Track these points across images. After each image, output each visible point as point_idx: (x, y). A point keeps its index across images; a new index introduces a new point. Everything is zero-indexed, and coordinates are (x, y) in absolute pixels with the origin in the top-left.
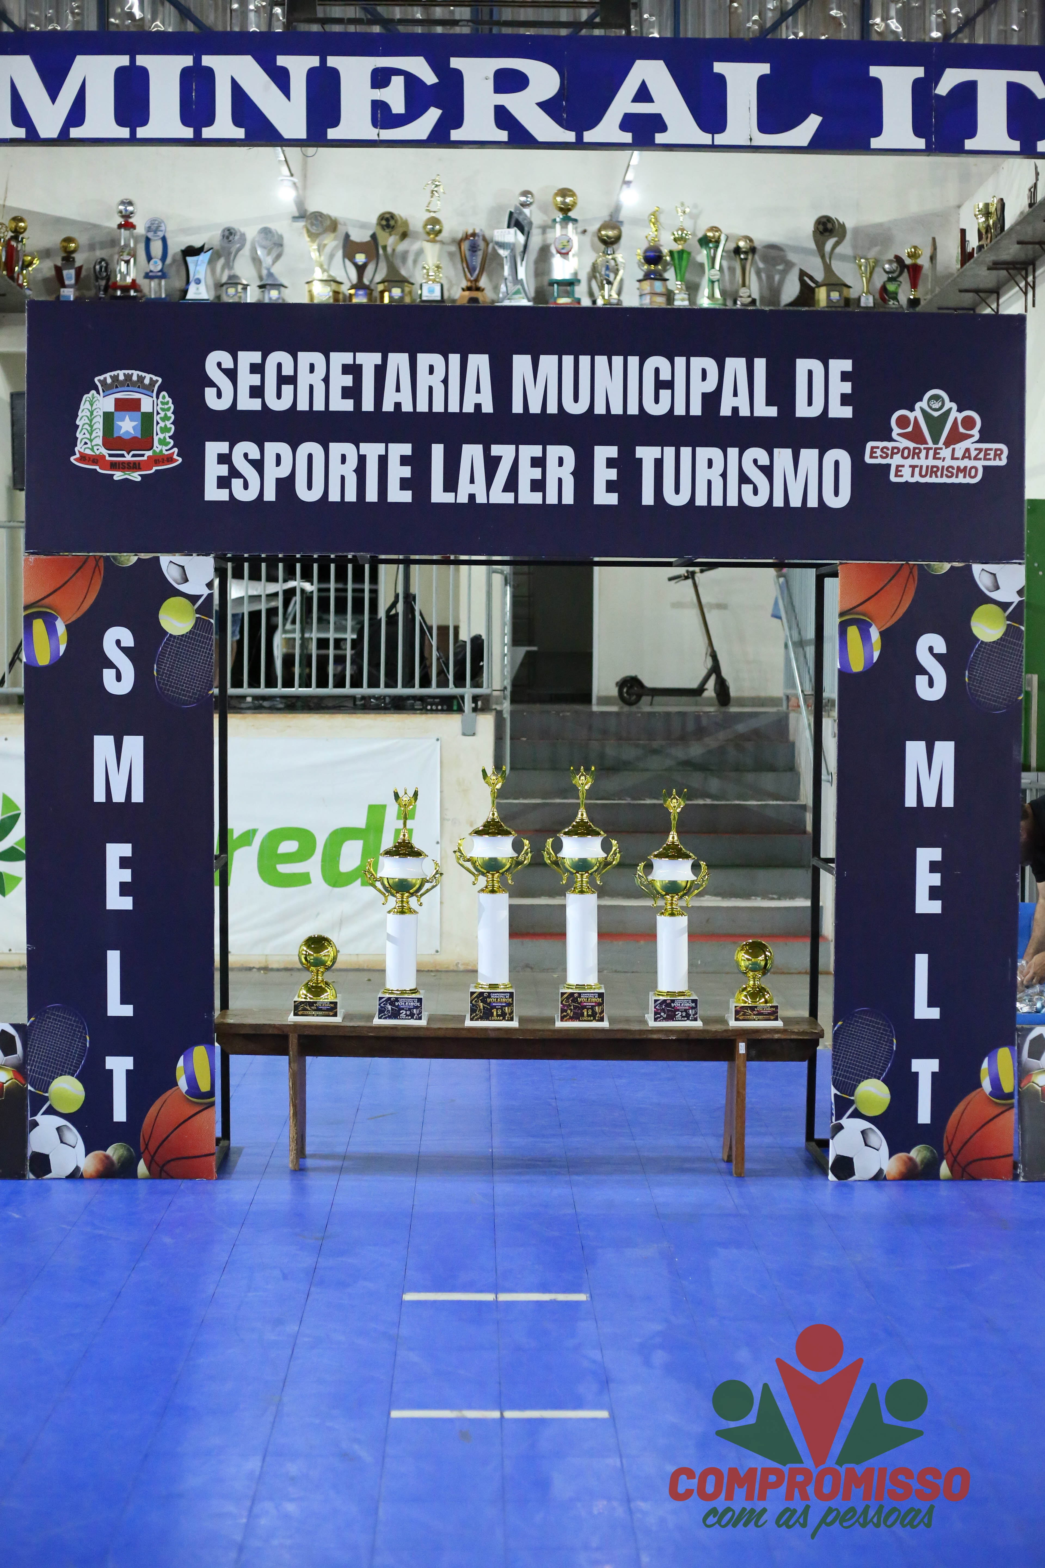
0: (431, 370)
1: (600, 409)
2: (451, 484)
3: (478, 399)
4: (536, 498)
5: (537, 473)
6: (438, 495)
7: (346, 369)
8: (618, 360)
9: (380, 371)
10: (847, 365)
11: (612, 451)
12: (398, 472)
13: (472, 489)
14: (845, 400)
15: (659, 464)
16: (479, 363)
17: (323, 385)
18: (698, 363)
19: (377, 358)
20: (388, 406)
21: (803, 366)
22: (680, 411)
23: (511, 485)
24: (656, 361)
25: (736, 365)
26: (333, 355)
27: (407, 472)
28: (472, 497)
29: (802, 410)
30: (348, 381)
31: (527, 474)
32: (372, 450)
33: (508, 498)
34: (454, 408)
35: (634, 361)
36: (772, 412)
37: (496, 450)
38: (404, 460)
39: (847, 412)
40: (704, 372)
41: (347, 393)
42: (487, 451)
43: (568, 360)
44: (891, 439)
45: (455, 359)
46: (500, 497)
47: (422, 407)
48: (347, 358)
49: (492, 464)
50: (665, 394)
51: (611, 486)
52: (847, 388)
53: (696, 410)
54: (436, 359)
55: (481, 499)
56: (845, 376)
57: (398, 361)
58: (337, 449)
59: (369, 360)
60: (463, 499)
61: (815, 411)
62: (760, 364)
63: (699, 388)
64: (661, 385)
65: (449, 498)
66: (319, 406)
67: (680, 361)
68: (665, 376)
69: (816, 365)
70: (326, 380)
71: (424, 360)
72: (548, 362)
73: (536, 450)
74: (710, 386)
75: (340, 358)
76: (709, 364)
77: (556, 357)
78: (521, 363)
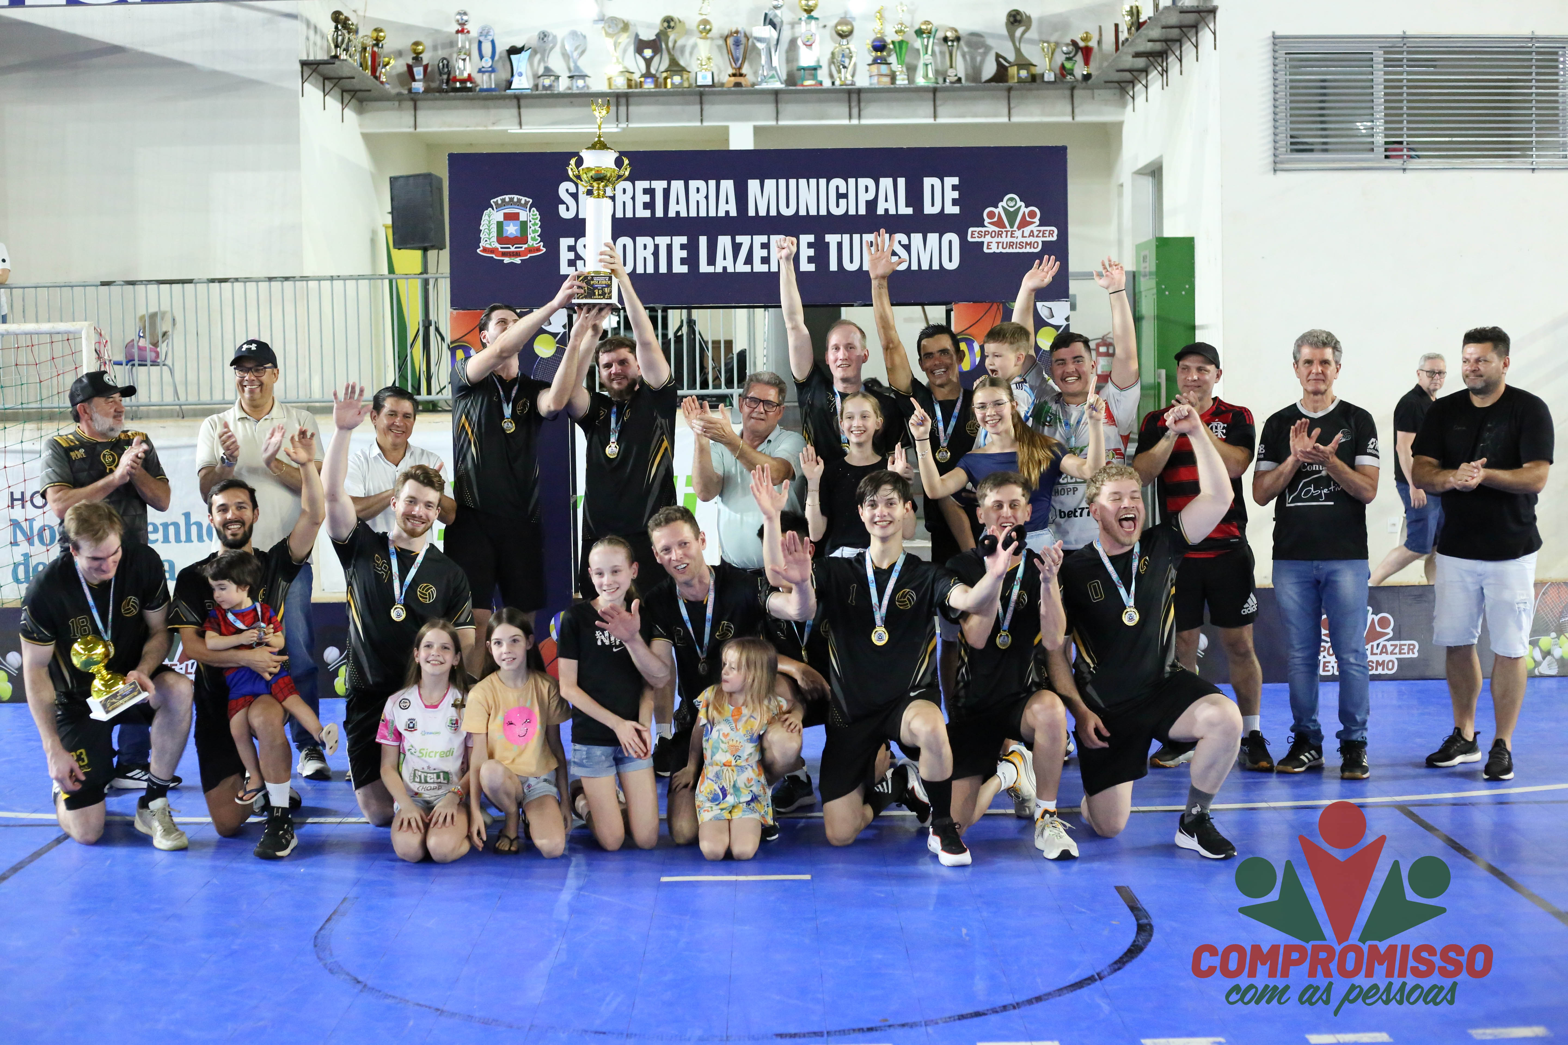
0: (698, 190)
1: (802, 212)
2: (711, 261)
3: (727, 208)
4: (764, 268)
5: (764, 253)
6: (704, 268)
7: (646, 191)
8: (813, 182)
9: (667, 192)
10: (955, 181)
11: (811, 238)
12: (679, 254)
13: (725, 264)
14: (955, 202)
15: (840, 245)
16: (728, 185)
17: (631, 201)
18: (863, 182)
19: (664, 184)
20: (672, 214)
21: (928, 182)
22: (852, 212)
23: (749, 260)
24: (837, 182)
25: (886, 183)
26: (637, 183)
27: (684, 254)
28: (725, 268)
29: (928, 210)
30: (647, 198)
31: (759, 253)
32: (663, 241)
33: (747, 269)
34: (712, 214)
35: (823, 182)
36: (910, 211)
37: (739, 239)
38: (683, 247)
39: (956, 210)
40: (867, 187)
41: (646, 206)
42: (733, 240)
43: (782, 182)
44: (984, 226)
45: (712, 183)
46: (742, 267)
47: (693, 214)
48: (646, 184)
49: (737, 248)
50: (843, 202)
51: (810, 260)
52: (956, 195)
53: (862, 211)
54: (701, 184)
55: (730, 269)
56: (954, 188)
57: (677, 186)
58: (641, 240)
59: (659, 185)
60: (719, 269)
61: (936, 210)
62: (901, 182)
63: (864, 197)
64: (840, 196)
65: (710, 269)
66: (629, 214)
67: (851, 181)
68: (842, 190)
69: (936, 181)
70: (633, 198)
71: (693, 184)
72: (770, 184)
73: (764, 239)
74: (871, 196)
75: (642, 185)
76: (870, 182)
77: (775, 181)
78: (753, 185)
